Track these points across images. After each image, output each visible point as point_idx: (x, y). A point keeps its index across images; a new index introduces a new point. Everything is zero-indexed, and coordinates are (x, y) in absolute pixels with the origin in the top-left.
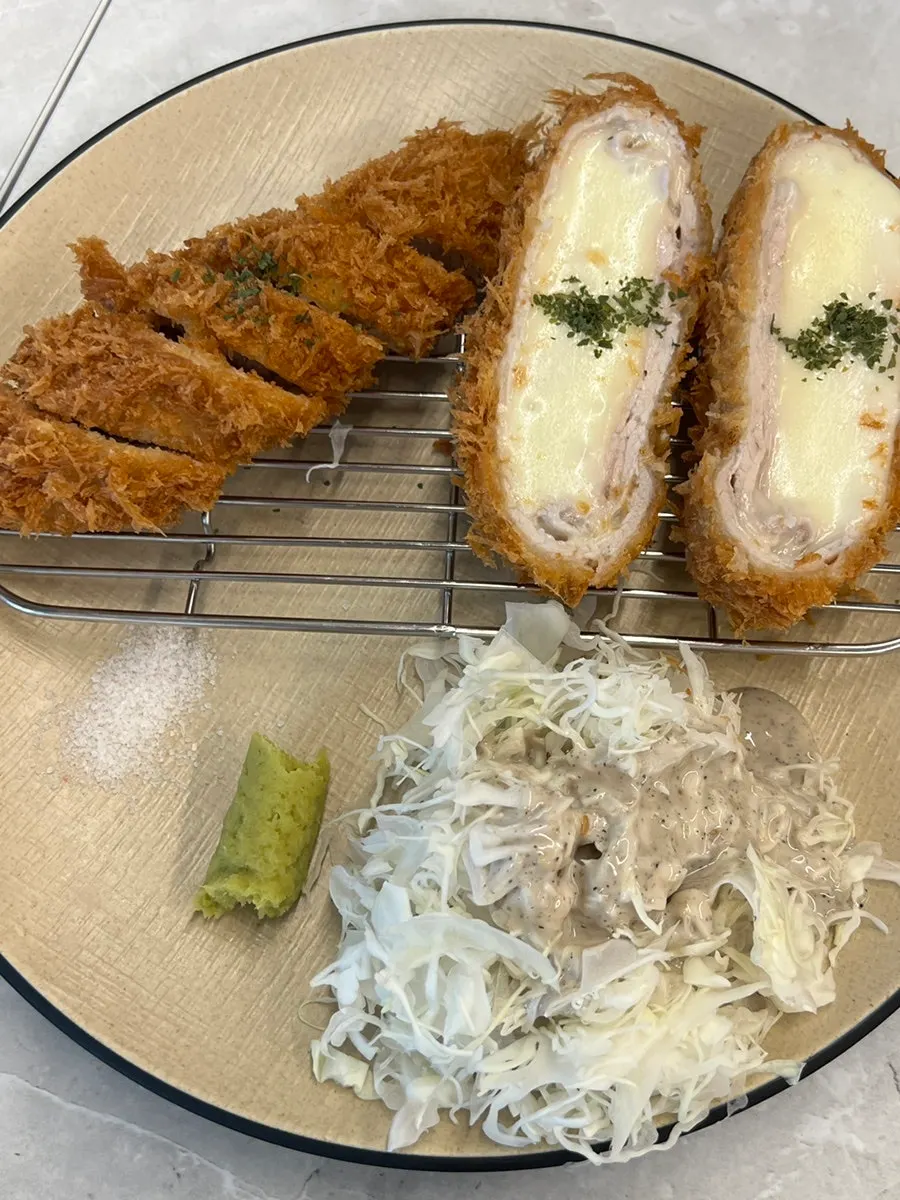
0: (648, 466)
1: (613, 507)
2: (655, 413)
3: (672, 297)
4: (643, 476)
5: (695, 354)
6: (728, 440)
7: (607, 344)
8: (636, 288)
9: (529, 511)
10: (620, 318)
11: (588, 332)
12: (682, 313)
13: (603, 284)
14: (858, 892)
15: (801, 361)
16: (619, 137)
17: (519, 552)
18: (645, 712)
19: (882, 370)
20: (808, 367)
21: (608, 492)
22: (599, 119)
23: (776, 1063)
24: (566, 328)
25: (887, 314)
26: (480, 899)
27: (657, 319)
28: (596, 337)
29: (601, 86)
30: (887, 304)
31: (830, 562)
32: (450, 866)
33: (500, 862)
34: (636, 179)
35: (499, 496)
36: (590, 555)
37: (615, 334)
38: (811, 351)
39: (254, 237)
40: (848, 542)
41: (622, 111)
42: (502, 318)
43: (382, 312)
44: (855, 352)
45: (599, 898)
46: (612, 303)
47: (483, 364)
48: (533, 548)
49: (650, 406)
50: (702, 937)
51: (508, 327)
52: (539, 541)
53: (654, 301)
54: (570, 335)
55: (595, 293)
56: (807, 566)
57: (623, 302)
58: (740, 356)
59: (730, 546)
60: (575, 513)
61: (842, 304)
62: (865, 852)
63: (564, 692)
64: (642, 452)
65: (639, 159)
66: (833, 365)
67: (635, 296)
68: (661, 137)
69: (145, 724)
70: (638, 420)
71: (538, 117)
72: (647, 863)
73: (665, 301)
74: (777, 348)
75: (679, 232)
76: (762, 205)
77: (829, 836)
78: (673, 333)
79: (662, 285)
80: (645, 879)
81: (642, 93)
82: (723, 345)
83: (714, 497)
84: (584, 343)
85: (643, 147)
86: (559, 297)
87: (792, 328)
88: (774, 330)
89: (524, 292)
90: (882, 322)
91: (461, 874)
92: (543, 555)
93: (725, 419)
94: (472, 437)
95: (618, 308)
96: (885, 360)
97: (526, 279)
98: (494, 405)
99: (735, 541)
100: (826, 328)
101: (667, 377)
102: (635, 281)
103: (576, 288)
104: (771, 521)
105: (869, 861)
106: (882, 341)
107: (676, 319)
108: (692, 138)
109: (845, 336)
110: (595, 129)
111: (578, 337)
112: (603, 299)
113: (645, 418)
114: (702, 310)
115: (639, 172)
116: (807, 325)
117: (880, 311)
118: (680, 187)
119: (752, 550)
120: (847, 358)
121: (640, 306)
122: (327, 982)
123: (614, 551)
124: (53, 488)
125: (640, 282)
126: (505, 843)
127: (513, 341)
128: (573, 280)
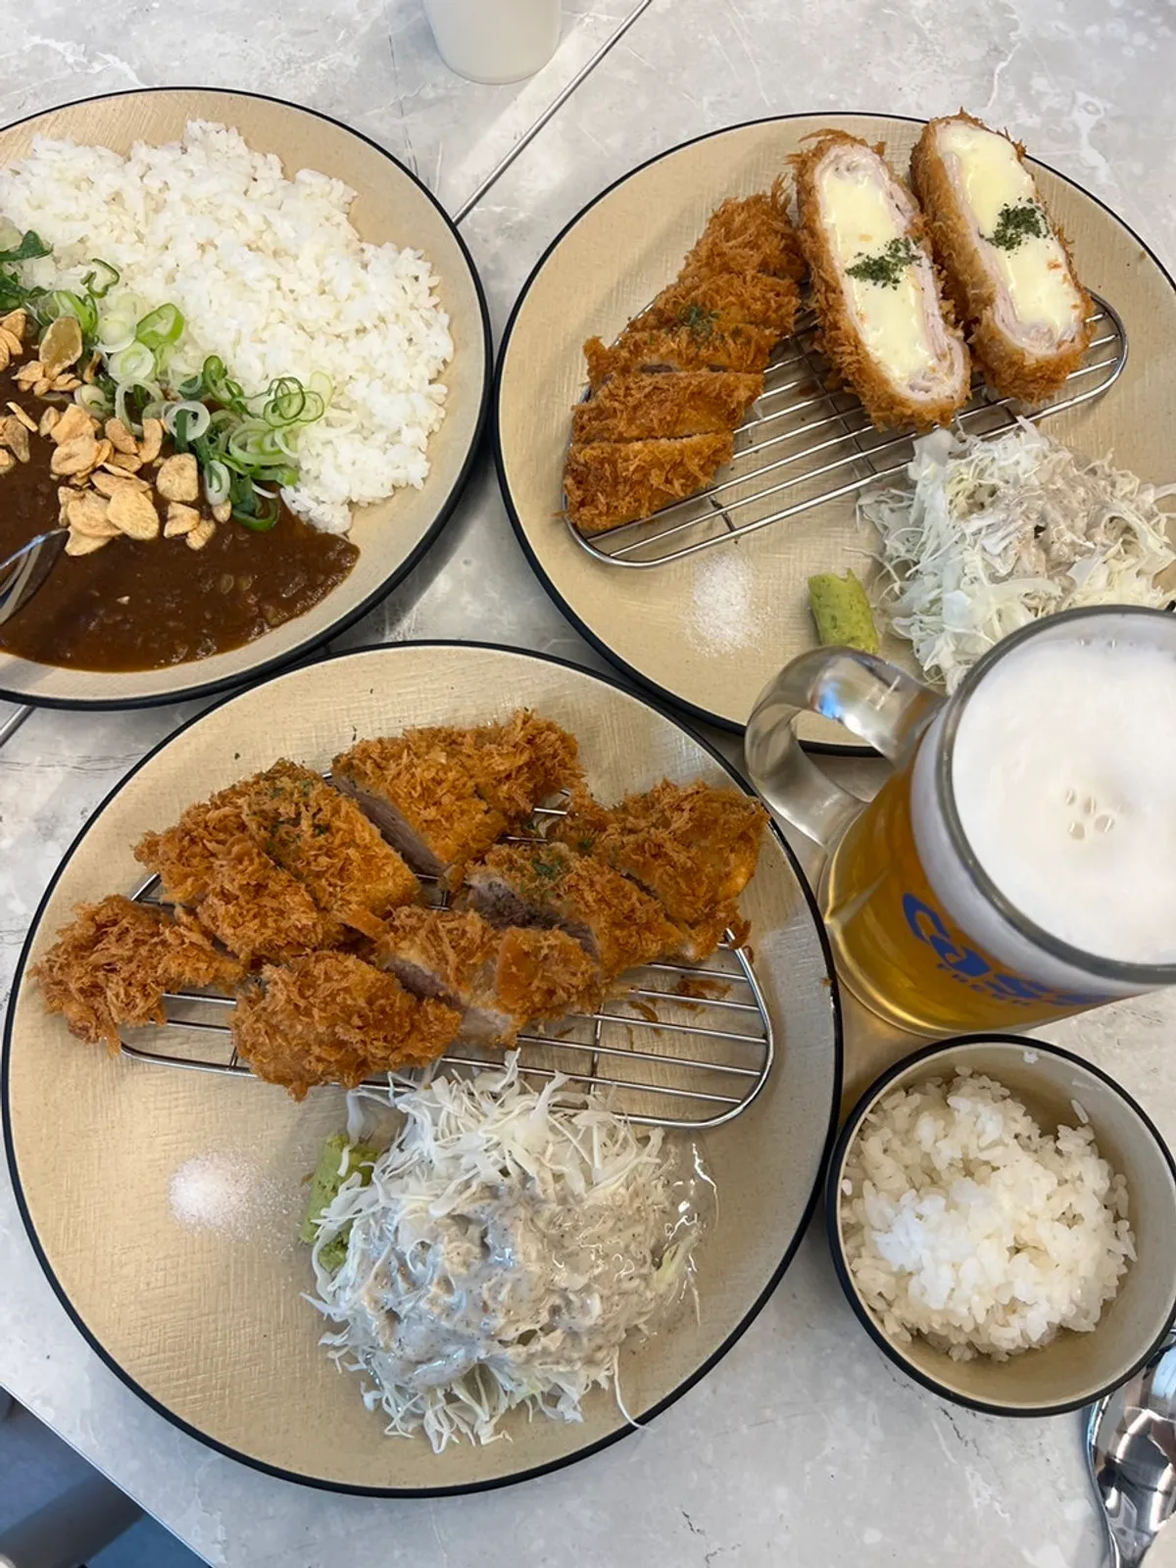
0: (952, 336)
1: (946, 364)
2: (940, 307)
3: (915, 243)
4: (952, 341)
5: (943, 268)
6: (988, 301)
7: (896, 281)
8: (895, 246)
9: (905, 383)
10: (896, 265)
11: (884, 278)
12: (925, 249)
13: (876, 250)
14: (1155, 508)
15: (1002, 249)
16: (842, 167)
17: (909, 407)
18: (1028, 452)
19: (1045, 236)
20: (1007, 249)
21: (941, 357)
22: (826, 160)
23: (1168, 595)
24: (870, 282)
25: (1033, 206)
26: (1003, 572)
27: (914, 257)
28: (889, 279)
29: (813, 143)
30: (1030, 201)
31: (1073, 341)
32: (980, 564)
33: (1005, 548)
34: (860, 186)
35: (885, 382)
36: (947, 394)
37: (897, 274)
38: (1004, 240)
39: (682, 301)
40: (1075, 329)
41: (835, 151)
42: (833, 288)
43: (770, 313)
44: (1027, 232)
45: (1056, 546)
46: (887, 259)
47: (838, 317)
48: (916, 402)
49: (936, 305)
50: (1110, 547)
51: (842, 292)
52: (920, 397)
53: (908, 249)
54: (875, 284)
55: (875, 256)
56: (1063, 347)
57: (893, 256)
58: (973, 256)
59: (1022, 353)
60: (930, 374)
61: (1007, 211)
62: (1148, 489)
63: (977, 465)
64: (945, 329)
65: (860, 175)
66: (1019, 244)
67: (897, 250)
68: (864, 157)
69: (737, 608)
70: (933, 315)
71: (779, 176)
72: (1069, 522)
73: (913, 246)
74: (987, 245)
75: (897, 206)
76: (944, 171)
77: (1128, 488)
78: (926, 262)
79: (907, 239)
80: (1071, 528)
81: (841, 137)
82: (959, 255)
83: (1000, 332)
84: (884, 285)
85: (857, 166)
86: (858, 267)
87: (989, 233)
88: (982, 236)
89: (840, 272)
90: (1033, 211)
91: (988, 565)
92: (924, 404)
93: (983, 291)
94: (855, 358)
95: (893, 261)
96: (1044, 232)
97: (837, 264)
98: (856, 337)
99: (1023, 349)
100: (1006, 225)
101: (936, 287)
102: (893, 242)
103: (863, 258)
104: (1033, 333)
105: (1152, 491)
106: (1037, 222)
107: (922, 253)
108: (880, 150)
109: (1017, 226)
110: (826, 168)
111: (880, 283)
112: (882, 258)
113: (937, 312)
114: (934, 243)
115: (862, 183)
116: (995, 228)
117: (1029, 206)
118: (888, 183)
119: (1032, 350)
120: (1024, 237)
121: (902, 254)
122: (933, 663)
123: (958, 386)
124: (656, 479)
125: (895, 241)
126: (1003, 538)
127: (847, 299)
128: (860, 254)
